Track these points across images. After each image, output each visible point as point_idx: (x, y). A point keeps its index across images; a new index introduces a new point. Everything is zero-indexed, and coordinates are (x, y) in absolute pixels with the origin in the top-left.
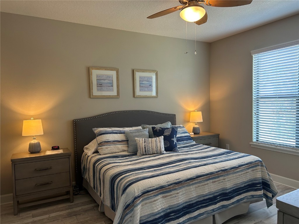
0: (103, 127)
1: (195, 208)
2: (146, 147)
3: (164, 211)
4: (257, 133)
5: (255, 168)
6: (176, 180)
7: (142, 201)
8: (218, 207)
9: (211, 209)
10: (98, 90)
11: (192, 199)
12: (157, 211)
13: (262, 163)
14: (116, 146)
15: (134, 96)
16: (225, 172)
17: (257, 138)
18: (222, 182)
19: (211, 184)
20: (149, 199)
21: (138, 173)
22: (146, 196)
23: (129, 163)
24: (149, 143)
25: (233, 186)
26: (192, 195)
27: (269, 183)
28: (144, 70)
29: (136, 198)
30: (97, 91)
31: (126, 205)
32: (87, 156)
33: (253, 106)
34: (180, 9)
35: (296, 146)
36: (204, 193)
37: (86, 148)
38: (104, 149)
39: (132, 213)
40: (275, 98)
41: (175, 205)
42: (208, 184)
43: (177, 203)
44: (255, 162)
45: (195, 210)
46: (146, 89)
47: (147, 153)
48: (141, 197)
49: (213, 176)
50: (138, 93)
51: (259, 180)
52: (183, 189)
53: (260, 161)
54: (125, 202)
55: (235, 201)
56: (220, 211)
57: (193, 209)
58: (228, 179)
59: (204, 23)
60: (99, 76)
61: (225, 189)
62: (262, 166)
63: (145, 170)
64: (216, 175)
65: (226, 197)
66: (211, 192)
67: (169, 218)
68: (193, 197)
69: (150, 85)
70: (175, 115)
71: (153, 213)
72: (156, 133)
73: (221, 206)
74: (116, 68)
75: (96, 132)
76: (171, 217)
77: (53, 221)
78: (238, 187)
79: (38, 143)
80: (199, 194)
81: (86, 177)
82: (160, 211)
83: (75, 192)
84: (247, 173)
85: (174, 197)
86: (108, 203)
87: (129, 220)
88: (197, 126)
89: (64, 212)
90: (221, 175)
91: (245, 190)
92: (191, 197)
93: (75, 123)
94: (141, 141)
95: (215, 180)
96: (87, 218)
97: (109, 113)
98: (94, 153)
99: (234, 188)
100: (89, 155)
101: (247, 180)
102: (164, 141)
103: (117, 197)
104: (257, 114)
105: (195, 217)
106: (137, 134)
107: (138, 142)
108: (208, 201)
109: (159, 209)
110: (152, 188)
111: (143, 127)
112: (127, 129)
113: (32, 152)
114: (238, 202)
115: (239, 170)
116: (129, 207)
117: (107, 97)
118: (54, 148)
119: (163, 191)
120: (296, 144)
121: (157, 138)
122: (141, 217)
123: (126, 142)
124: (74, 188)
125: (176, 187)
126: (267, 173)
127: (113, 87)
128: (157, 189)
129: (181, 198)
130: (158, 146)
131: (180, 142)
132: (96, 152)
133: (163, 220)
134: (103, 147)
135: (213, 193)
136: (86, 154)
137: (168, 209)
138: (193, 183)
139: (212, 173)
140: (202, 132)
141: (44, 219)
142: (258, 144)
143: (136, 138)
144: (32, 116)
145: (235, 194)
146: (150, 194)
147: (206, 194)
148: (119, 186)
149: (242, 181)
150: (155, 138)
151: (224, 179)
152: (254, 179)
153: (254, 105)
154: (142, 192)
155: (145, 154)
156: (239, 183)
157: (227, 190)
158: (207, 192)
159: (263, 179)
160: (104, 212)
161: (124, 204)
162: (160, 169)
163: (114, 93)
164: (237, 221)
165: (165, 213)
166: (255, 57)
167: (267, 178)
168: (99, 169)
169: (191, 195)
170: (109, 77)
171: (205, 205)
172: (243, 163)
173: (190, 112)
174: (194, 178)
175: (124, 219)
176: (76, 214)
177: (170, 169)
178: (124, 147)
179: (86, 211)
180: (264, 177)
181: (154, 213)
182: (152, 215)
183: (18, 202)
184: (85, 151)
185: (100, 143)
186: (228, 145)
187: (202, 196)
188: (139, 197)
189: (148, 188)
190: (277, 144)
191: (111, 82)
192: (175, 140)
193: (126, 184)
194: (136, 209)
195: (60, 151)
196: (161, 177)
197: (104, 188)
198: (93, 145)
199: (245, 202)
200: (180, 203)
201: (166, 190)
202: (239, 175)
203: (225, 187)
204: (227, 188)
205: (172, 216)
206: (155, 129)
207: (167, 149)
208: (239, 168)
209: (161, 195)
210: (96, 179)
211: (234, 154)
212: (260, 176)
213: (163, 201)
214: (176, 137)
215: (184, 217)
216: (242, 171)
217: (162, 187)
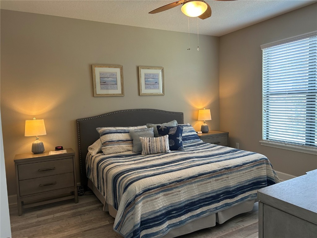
0: (106, 127)
1: (198, 206)
2: (151, 146)
3: (166, 208)
4: (267, 131)
5: (260, 166)
6: (178, 178)
7: (143, 199)
8: (222, 205)
9: (214, 207)
10: (102, 88)
11: (195, 197)
12: (158, 208)
13: (267, 161)
14: (120, 145)
15: (139, 95)
16: (228, 170)
17: (267, 136)
18: (226, 180)
19: (214, 182)
20: (150, 197)
21: (140, 172)
22: (147, 194)
23: (133, 162)
24: (154, 142)
25: (237, 184)
26: (195, 193)
27: (275, 181)
28: (149, 66)
29: (137, 196)
30: (101, 90)
31: (127, 202)
32: (91, 156)
33: (263, 103)
34: (182, 4)
35: (306, 144)
36: (207, 191)
37: (90, 148)
38: (108, 149)
39: (134, 211)
40: (285, 94)
41: (177, 202)
42: (210, 182)
43: (179, 200)
44: (261, 159)
45: (197, 208)
46: (152, 87)
47: (151, 152)
48: (142, 195)
49: (216, 174)
50: (144, 91)
51: (264, 178)
52: (185, 187)
53: (266, 159)
54: (126, 200)
55: (239, 200)
56: (224, 209)
57: (195, 207)
58: (231, 178)
59: (209, 17)
60: (103, 74)
61: (228, 187)
62: (267, 164)
63: (147, 168)
64: (219, 173)
65: (230, 195)
66: (214, 190)
67: (171, 216)
68: (195, 195)
69: (156, 83)
70: (182, 113)
71: (154, 211)
72: (160, 132)
73: (224, 205)
74: (120, 65)
75: (99, 131)
76: (173, 215)
77: (58, 220)
78: (242, 185)
79: (41, 143)
80: (202, 192)
81: (90, 177)
82: (161, 209)
83: (80, 193)
84: (251, 171)
85: (176, 195)
86: (111, 202)
87: (131, 218)
88: (205, 124)
89: (68, 212)
90: (224, 173)
91: (249, 189)
92: (193, 195)
93: (79, 123)
94: (145, 141)
95: (218, 178)
96: (92, 217)
97: (113, 112)
98: (98, 153)
99: (238, 187)
100: (93, 155)
101: (251, 178)
102: (169, 140)
103: (119, 196)
104: (267, 112)
105: (198, 215)
106: (141, 133)
107: (142, 141)
108: (210, 199)
109: (161, 207)
110: (153, 186)
111: (149, 126)
112: (131, 129)
113: (35, 153)
114: (242, 200)
115: (243, 168)
116: (131, 205)
117: (112, 96)
118: (58, 149)
119: (164, 189)
120: (306, 142)
121: (162, 137)
122: (142, 215)
123: (130, 141)
124: (79, 189)
125: (178, 185)
126: (273, 171)
127: (117, 85)
128: (158, 187)
129: (183, 196)
130: (163, 145)
131: (186, 141)
132: (100, 152)
133: (164, 217)
134: (107, 147)
135: (216, 191)
136: (90, 154)
137: (170, 207)
138: (195, 181)
139: (214, 172)
140: (211, 131)
141: (49, 219)
142: (267, 142)
143: (141, 138)
144: (34, 116)
145: (239, 192)
146: (152, 192)
147: (209, 192)
148: (121, 185)
149: (246, 179)
150: (160, 137)
151: (227, 177)
152: (259, 177)
153: (263, 101)
154: (143, 190)
155: (149, 153)
156: (244, 181)
157: (231, 188)
158: (210, 190)
159: (269, 177)
160: (108, 212)
161: (125, 202)
162: (163, 168)
163: (119, 91)
164: (241, 219)
165: (166, 211)
166: (265, 52)
167: (272, 176)
168: (102, 169)
169: (192, 193)
170: (113, 75)
171: (207, 203)
172: (248, 161)
173: (198, 110)
174: (197, 177)
175: (125, 216)
176: (80, 214)
177: (173, 167)
178: (128, 146)
179: (90, 211)
180: (269, 175)
181: (156, 210)
182: (153, 212)
183: (22, 202)
184: (90, 151)
185: (104, 143)
186: (238, 144)
187: (205, 194)
188: (140, 195)
189: (149, 186)
190: (287, 142)
191: (115, 80)
192: (180, 139)
193: (127, 183)
194: (136, 206)
195: (64, 152)
196: (162, 175)
197: (107, 187)
198: (97, 144)
199: (249, 200)
200: (181, 201)
201: (168, 188)
202: (243, 173)
203: (229, 185)
204: (230, 186)
205: (174, 213)
206: (160, 128)
207: (171, 149)
208: (244, 166)
209: (163, 193)
210: (100, 178)
211: (239, 153)
212: (264, 175)
213: (165, 199)
214: (181, 136)
215: (186, 215)
216: (246, 169)
217: (163, 185)
